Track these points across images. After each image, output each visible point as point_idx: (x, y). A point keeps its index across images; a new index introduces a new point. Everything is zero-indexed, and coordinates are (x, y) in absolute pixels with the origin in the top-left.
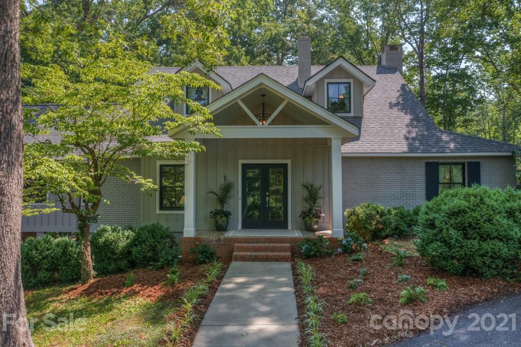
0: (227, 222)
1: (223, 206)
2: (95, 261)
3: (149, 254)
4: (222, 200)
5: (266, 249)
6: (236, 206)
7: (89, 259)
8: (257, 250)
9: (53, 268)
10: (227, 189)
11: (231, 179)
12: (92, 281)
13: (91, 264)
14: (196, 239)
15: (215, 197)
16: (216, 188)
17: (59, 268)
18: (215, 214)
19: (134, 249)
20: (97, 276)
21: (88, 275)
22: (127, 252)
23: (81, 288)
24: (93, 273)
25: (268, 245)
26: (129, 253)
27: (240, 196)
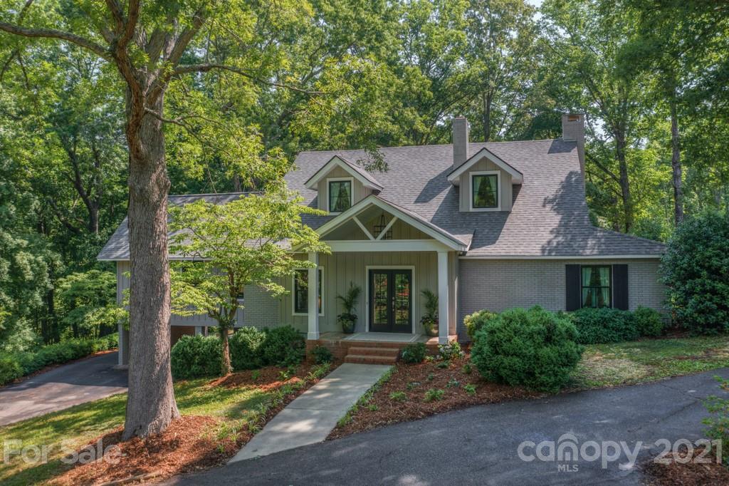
0: (354, 325)
1: (349, 310)
2: (233, 358)
3: (278, 354)
4: (348, 305)
5: (376, 353)
6: (362, 309)
7: (227, 357)
8: (368, 353)
9: (203, 363)
10: (355, 293)
11: (358, 283)
12: (230, 374)
13: (229, 360)
14: (318, 342)
15: (344, 302)
16: (345, 294)
17: (208, 362)
18: (342, 318)
19: (266, 349)
20: (234, 371)
21: (226, 369)
22: (261, 351)
23: (221, 380)
24: (230, 368)
25: (378, 349)
26: (263, 352)
27: (367, 300)
